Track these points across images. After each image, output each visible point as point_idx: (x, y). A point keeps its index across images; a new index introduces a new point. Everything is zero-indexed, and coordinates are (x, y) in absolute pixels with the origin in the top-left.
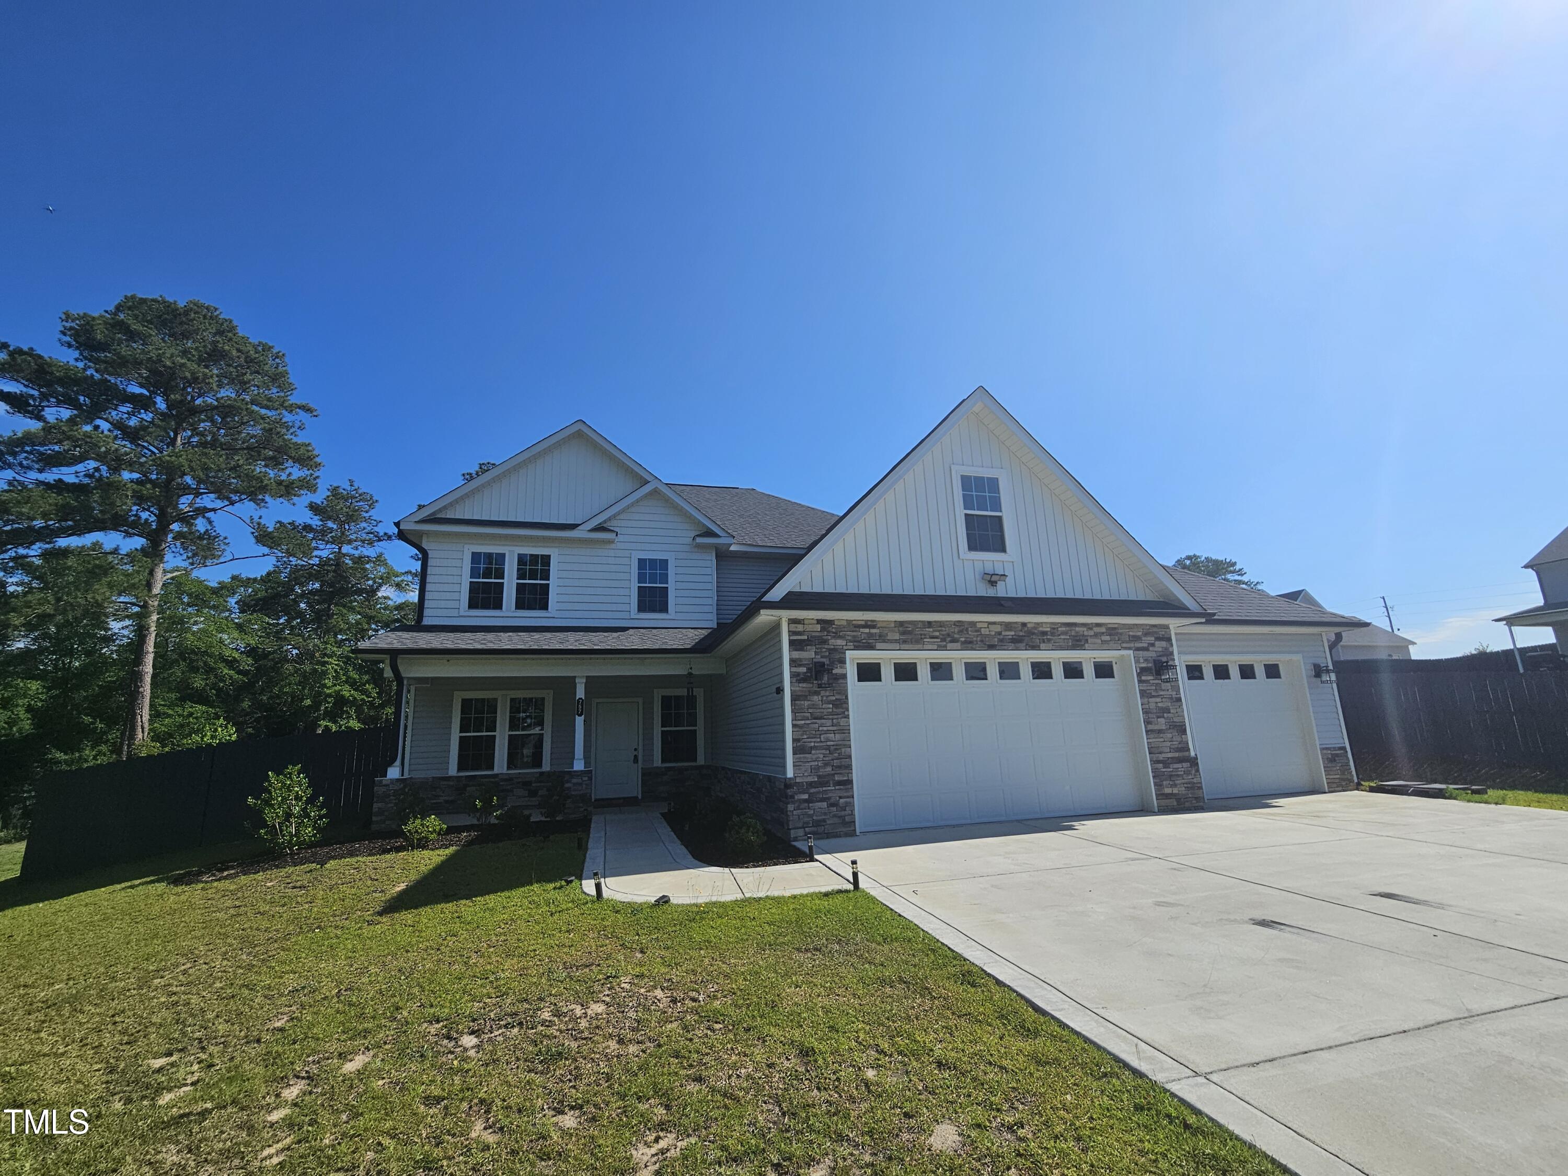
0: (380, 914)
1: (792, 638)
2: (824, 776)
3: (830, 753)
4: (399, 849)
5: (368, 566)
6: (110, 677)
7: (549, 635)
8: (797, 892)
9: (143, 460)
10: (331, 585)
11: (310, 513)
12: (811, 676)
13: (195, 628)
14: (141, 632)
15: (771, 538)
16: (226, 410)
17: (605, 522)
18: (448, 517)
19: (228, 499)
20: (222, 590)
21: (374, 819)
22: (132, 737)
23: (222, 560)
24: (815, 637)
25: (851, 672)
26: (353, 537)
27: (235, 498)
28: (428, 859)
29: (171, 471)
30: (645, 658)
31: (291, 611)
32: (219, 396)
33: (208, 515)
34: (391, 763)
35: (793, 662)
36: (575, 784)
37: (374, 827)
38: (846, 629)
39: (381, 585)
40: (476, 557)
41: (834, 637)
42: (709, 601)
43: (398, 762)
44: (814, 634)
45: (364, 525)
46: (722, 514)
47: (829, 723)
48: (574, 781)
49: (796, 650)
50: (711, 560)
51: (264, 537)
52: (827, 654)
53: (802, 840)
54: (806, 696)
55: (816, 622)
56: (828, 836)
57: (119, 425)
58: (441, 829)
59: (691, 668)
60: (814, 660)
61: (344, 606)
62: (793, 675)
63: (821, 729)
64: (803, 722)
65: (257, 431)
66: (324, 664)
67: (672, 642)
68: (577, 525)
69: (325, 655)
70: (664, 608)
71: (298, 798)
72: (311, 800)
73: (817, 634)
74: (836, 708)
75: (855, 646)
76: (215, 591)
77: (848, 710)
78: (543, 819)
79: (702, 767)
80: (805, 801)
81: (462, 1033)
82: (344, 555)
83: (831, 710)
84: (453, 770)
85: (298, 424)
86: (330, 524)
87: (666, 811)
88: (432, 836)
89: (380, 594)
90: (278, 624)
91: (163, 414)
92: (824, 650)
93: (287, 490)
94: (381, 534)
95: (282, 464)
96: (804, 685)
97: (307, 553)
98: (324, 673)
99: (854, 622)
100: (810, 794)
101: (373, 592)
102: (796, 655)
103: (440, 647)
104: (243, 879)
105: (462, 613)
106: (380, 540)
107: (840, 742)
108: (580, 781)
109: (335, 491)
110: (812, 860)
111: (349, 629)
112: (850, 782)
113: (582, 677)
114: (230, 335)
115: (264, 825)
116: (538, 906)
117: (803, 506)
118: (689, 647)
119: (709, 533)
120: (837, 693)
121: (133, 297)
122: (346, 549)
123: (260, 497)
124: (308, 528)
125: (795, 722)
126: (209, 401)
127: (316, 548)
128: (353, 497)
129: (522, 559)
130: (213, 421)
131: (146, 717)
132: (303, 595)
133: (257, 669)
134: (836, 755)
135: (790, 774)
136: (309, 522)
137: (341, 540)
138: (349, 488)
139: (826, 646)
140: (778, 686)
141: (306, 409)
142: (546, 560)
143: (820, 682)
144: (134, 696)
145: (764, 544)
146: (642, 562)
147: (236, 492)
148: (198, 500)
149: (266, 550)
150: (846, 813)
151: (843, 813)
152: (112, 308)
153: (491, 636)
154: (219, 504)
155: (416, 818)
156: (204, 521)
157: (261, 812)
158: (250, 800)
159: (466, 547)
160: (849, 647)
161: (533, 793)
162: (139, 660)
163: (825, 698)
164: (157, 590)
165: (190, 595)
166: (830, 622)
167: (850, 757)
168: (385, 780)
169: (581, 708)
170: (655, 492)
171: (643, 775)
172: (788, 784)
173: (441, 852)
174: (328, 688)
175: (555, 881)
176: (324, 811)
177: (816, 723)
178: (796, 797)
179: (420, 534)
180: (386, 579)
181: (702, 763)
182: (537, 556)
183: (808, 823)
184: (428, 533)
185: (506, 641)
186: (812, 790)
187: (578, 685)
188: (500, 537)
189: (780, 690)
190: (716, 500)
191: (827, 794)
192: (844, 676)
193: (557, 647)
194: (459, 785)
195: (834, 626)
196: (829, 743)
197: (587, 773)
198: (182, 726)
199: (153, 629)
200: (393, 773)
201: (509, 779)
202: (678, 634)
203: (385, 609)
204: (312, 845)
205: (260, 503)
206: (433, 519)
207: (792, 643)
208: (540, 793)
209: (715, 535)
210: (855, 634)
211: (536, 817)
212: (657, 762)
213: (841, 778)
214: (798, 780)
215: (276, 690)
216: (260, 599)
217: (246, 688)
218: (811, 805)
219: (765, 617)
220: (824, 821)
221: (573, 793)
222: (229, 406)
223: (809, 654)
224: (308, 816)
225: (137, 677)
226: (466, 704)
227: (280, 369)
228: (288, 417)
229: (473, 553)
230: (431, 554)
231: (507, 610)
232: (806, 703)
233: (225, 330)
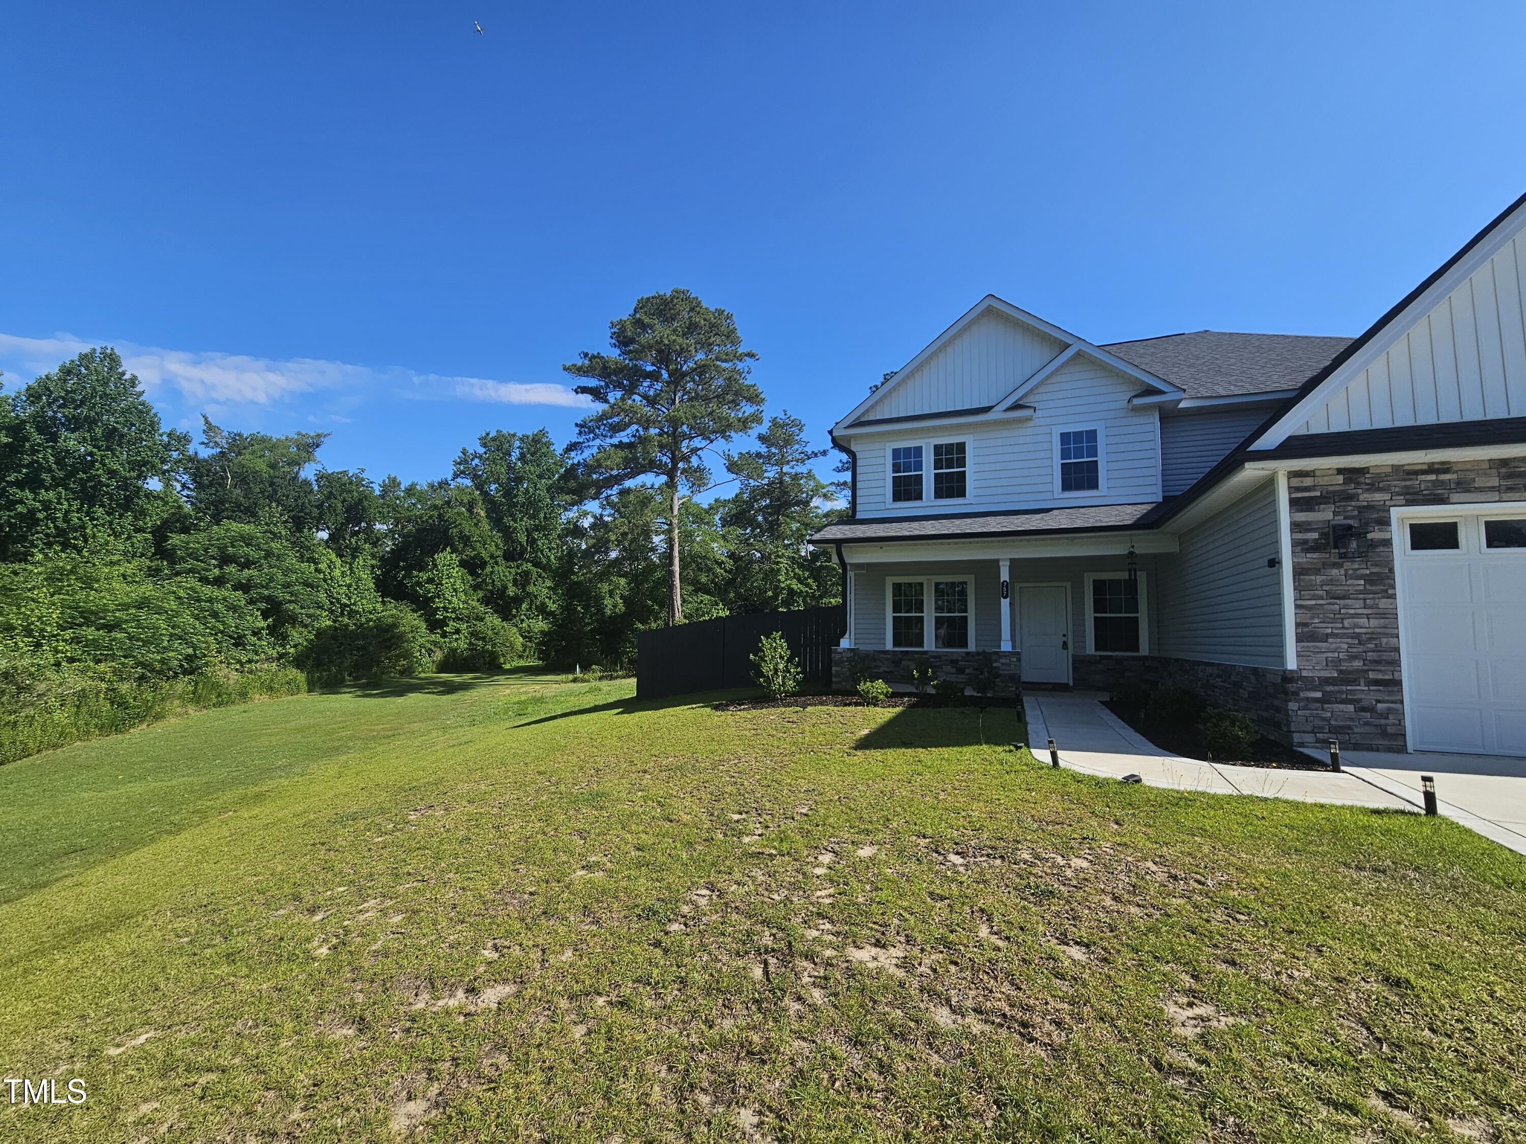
0: (855, 749)
1: (1294, 495)
2: (1350, 672)
3: (1360, 643)
4: (857, 704)
5: (802, 482)
6: (658, 575)
7: (969, 521)
8: (1322, 801)
9: (660, 419)
10: (778, 499)
11: (759, 443)
12: (1328, 543)
13: (698, 539)
14: (670, 542)
15: (1239, 384)
16: (701, 369)
17: (1021, 398)
18: (870, 419)
19: (709, 438)
20: (712, 509)
21: (834, 679)
22: (673, 616)
23: (709, 486)
24: (1334, 492)
25: (1400, 537)
26: (790, 458)
27: (713, 437)
28: (883, 714)
29: (675, 422)
30: (1075, 538)
31: (753, 523)
32: (696, 359)
33: (698, 453)
34: (843, 634)
35: (1296, 527)
36: (1003, 664)
37: (834, 686)
38: (1389, 478)
39: (811, 499)
40: (896, 452)
41: (1368, 490)
42: (1152, 471)
43: (847, 635)
44: (1331, 489)
45: (796, 446)
46: (1163, 368)
47: (1360, 603)
48: (1002, 661)
49: (1302, 511)
50: (1154, 422)
51: (733, 467)
52: (1356, 513)
53: (1313, 747)
54: (1319, 570)
55: (1335, 472)
56: (1356, 747)
57: (645, 397)
58: (887, 692)
59: (1133, 547)
60: (1332, 523)
61: (788, 517)
62: (1295, 544)
63: (1343, 611)
64: (1313, 602)
65: (721, 382)
66: (777, 563)
67: (1108, 520)
68: (992, 407)
69: (778, 556)
70: (1093, 484)
71: (781, 657)
72: (790, 660)
73: (1338, 488)
74: (1372, 585)
75: (1406, 500)
76: (707, 512)
77: (1393, 587)
78: (975, 694)
79: (1144, 658)
80: (1317, 700)
81: (949, 852)
82: (785, 474)
83: (1362, 588)
84: (889, 646)
85: (746, 369)
86: (773, 450)
87: (1108, 700)
88: (881, 697)
89: (812, 505)
90: (746, 534)
91: (667, 382)
92: (1350, 508)
93: (744, 424)
94: (810, 453)
95: (739, 405)
96: (1315, 555)
97: (760, 476)
98: (779, 570)
99: (1406, 468)
100: (1325, 693)
101: (807, 503)
102: (1302, 517)
103: (874, 535)
104: (755, 712)
105: (888, 506)
106: (809, 458)
107: (1379, 630)
108: (1008, 661)
109: (774, 421)
110: (1337, 770)
111: (792, 535)
112: (1399, 683)
113: (1004, 560)
114: (698, 309)
115: (762, 675)
116: (991, 763)
117: (1288, 337)
118: (1130, 522)
119: (1151, 391)
120: (1372, 565)
121: (642, 299)
122: (786, 469)
123: (728, 434)
124: (759, 455)
125: (1299, 602)
126: (691, 365)
127: (766, 471)
128: (788, 425)
129: (938, 449)
130: (694, 381)
131: (679, 602)
132: (760, 510)
133: (736, 568)
134: (1370, 646)
135: (1292, 663)
136: (760, 450)
137: (781, 463)
138: (783, 417)
139: (1353, 503)
140: (1272, 557)
141: (751, 355)
142: (961, 447)
143: (1342, 551)
144: (671, 587)
145: (1230, 393)
146: (1065, 437)
147: (714, 432)
148: (691, 443)
149: (735, 476)
150: (1390, 722)
151: (1383, 722)
152: (632, 312)
153: (915, 525)
154: (704, 443)
155: (865, 681)
156: (696, 457)
157: (759, 665)
158: (751, 656)
159: (888, 444)
160: (1396, 503)
161: (961, 671)
162: (671, 564)
163: (1350, 572)
164: (676, 512)
165: (693, 515)
166: (1362, 471)
167: (1397, 650)
168: (839, 649)
169: (1006, 590)
170: (1079, 355)
171: (1074, 661)
172: (1288, 678)
173: (891, 710)
174: (783, 582)
175: (1004, 745)
176: (799, 669)
177: (1336, 604)
178: (1302, 695)
179: (848, 438)
180: (815, 492)
181: (1147, 653)
182: (952, 445)
183: (1322, 728)
184: (855, 437)
185: (929, 528)
186: (1328, 688)
187: (1002, 569)
188: (917, 430)
189: (1275, 562)
190: (1153, 354)
191: (1354, 695)
192: (1388, 543)
193: (980, 530)
194: (896, 660)
195: (1367, 476)
196: (1357, 630)
197: (1015, 654)
198: (697, 610)
199: (677, 540)
200: (845, 643)
201: (938, 656)
202: (1114, 511)
203: (816, 517)
204: (793, 694)
205: (727, 438)
206: (858, 424)
207: (1295, 503)
208: (967, 671)
209: (1160, 392)
210: (1408, 483)
211: (968, 692)
212: (1090, 649)
213: (1380, 677)
214: (1304, 674)
215: (748, 585)
216: (734, 515)
217: (730, 583)
218: (1326, 706)
219: (1252, 471)
220: (1349, 727)
221: (1002, 672)
222: (704, 366)
223: (1325, 515)
224: (789, 672)
225: (671, 573)
226: (897, 587)
227: (731, 327)
228: (740, 366)
229: (894, 450)
230: (858, 455)
231: (927, 501)
232: (1319, 579)
233: (695, 306)
